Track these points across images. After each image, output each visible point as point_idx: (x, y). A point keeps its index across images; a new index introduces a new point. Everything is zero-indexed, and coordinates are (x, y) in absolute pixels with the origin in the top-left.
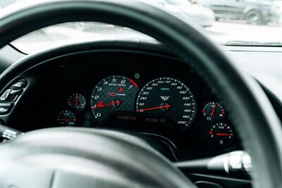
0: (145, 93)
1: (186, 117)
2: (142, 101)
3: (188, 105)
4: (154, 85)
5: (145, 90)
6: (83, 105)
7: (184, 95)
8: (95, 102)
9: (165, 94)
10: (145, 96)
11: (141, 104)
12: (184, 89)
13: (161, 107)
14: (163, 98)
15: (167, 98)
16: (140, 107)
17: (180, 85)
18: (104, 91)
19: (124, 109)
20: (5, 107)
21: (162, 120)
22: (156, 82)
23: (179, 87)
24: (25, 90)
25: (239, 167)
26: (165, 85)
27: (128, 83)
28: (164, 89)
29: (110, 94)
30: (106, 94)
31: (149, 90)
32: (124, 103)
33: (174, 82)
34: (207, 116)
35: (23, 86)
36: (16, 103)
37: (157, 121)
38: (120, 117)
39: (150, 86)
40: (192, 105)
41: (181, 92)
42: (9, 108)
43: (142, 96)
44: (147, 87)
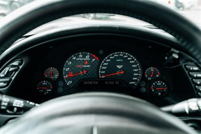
0: (105, 64)
1: (135, 79)
2: (103, 70)
3: (136, 70)
4: (111, 57)
5: (105, 62)
6: (56, 76)
7: (133, 64)
8: (67, 73)
9: (119, 63)
10: (105, 66)
11: (102, 72)
12: (133, 60)
13: (118, 73)
14: (118, 66)
15: (121, 66)
16: (102, 74)
17: (130, 57)
18: (73, 64)
19: (89, 77)
20: (4, 82)
21: (116, 82)
22: (113, 56)
23: (129, 59)
24: (21, 67)
25: (197, 108)
26: (119, 57)
27: (91, 58)
28: (119, 60)
29: (78, 66)
30: (75, 66)
31: (108, 62)
32: (89, 72)
33: (125, 55)
34: (148, 77)
35: (20, 64)
36: (13, 78)
37: (113, 83)
38: (85, 83)
39: (108, 58)
40: (139, 70)
41: (131, 62)
42: (8, 82)
43: (103, 66)
44: (107, 59)
